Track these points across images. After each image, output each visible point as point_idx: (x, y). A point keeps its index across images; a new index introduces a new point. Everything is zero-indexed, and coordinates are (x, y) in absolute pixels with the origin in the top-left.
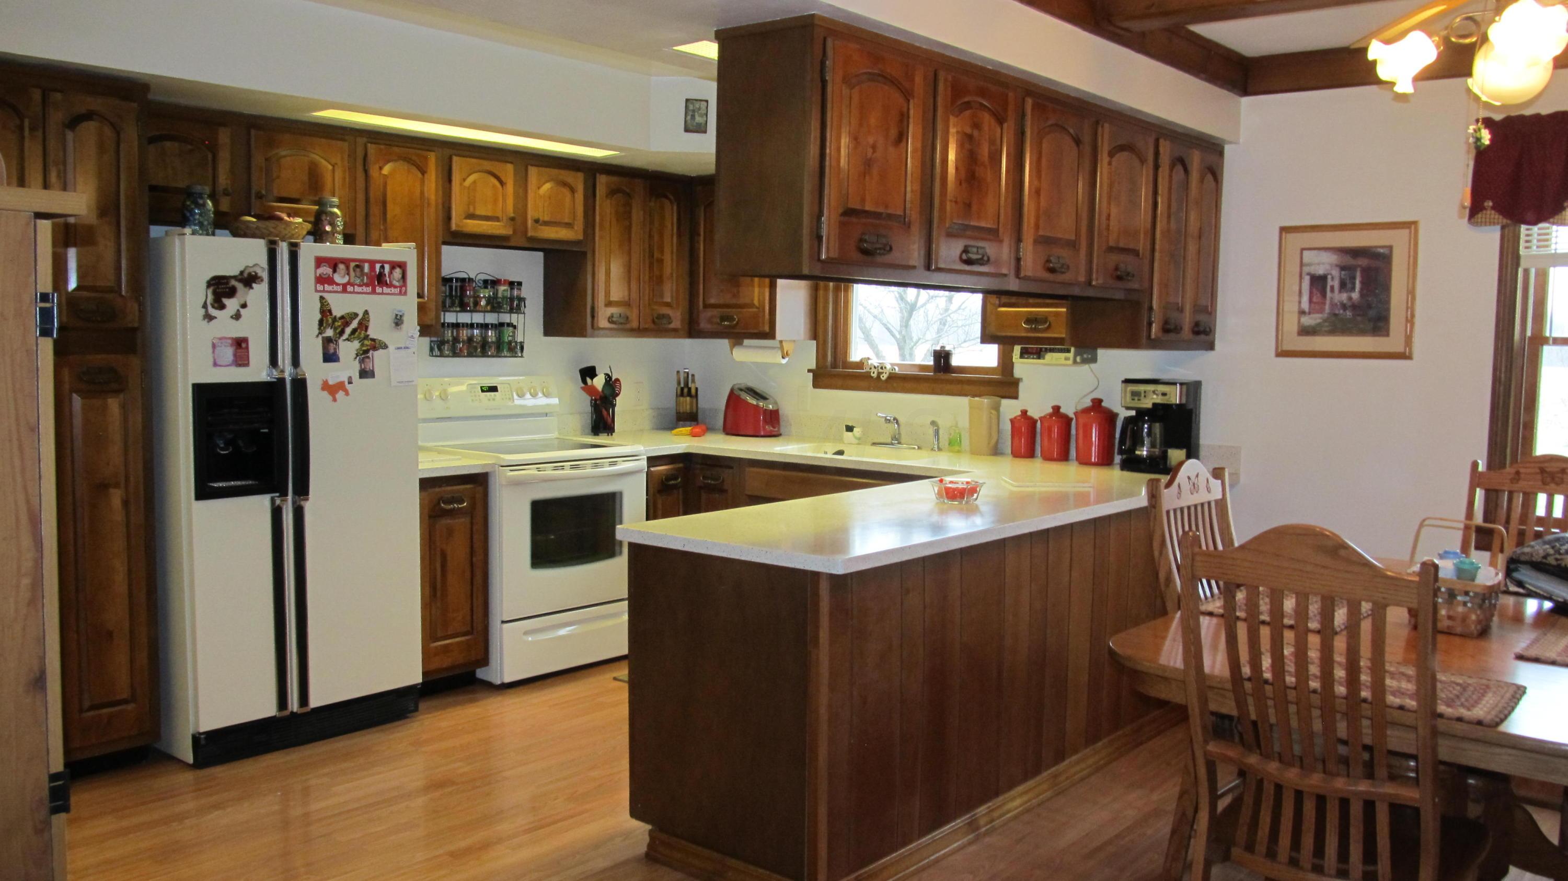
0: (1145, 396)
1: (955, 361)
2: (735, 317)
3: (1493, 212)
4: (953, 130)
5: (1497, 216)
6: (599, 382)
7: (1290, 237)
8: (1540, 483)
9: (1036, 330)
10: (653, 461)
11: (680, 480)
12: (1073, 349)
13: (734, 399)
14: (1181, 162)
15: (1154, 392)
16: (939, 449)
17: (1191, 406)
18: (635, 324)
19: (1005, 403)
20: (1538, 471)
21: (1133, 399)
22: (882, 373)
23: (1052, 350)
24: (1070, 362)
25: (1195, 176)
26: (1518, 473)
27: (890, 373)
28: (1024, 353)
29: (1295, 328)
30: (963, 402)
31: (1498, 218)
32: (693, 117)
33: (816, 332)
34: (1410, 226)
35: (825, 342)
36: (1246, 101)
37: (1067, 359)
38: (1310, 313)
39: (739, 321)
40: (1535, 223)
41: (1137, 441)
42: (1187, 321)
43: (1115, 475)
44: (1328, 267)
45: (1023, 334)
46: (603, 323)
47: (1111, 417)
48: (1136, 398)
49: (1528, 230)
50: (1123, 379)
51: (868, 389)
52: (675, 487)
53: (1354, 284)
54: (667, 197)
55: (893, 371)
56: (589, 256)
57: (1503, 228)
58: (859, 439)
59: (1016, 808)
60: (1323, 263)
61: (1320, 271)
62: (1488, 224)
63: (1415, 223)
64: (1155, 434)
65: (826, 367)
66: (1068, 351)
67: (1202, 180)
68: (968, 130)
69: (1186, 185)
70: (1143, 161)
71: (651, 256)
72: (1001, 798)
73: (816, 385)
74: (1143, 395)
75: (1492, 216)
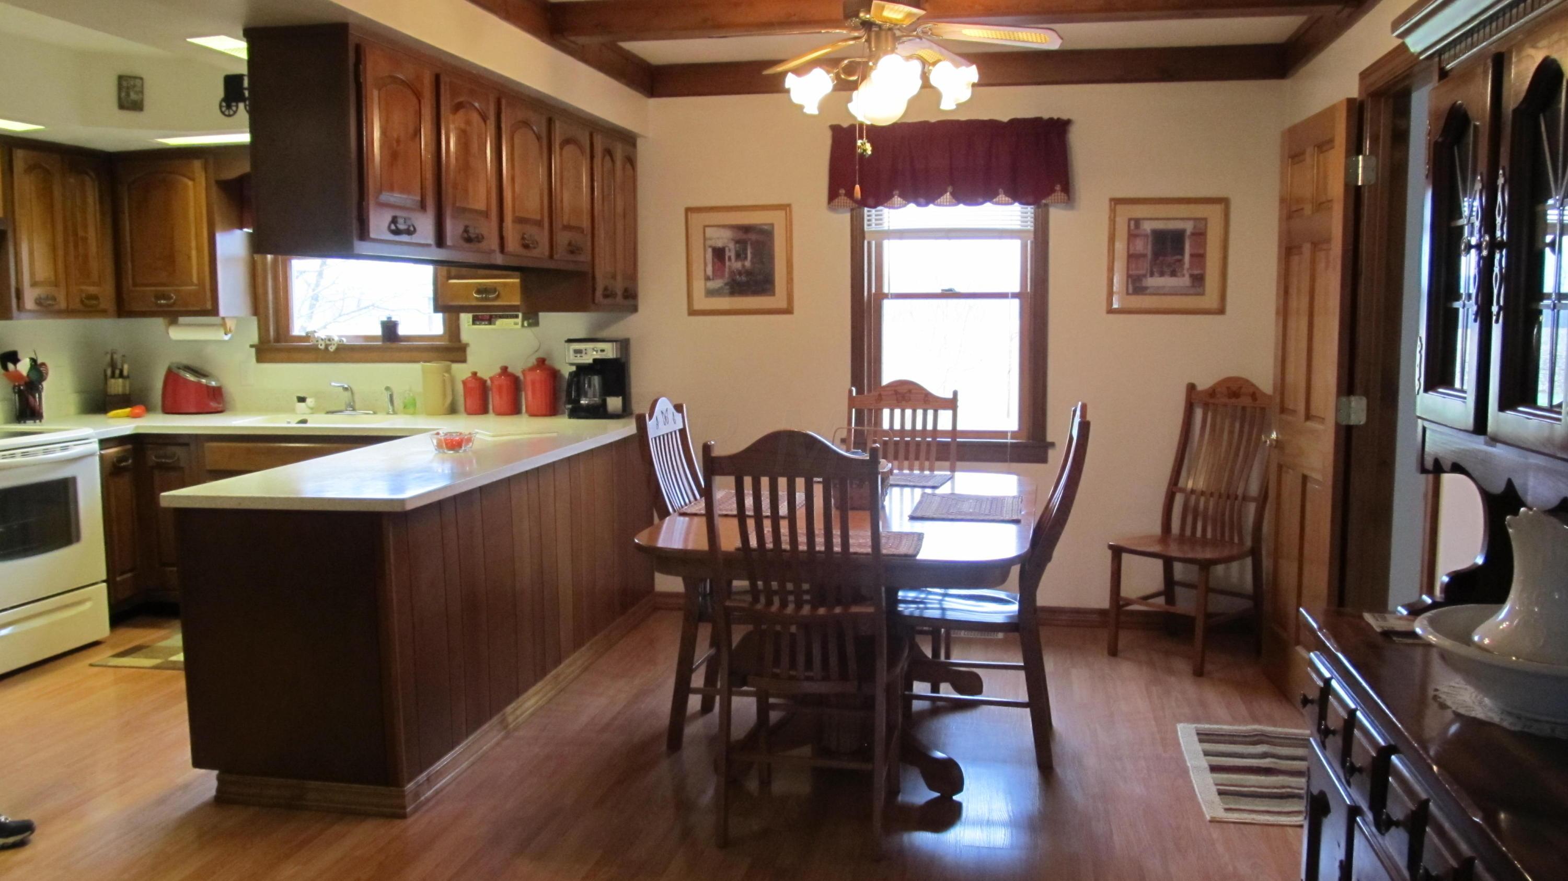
0: (586, 353)
1: (402, 331)
2: (172, 295)
3: (846, 198)
4: (452, 126)
5: (848, 201)
6: (24, 367)
7: (694, 217)
8: (895, 402)
9: (487, 299)
10: (105, 443)
11: (130, 461)
12: (520, 315)
13: (172, 378)
14: (609, 152)
15: (593, 349)
16: (395, 413)
17: (623, 360)
18: (63, 305)
19: (455, 366)
20: (893, 392)
21: (576, 357)
22: (331, 345)
23: (501, 317)
24: (519, 326)
25: (619, 164)
26: (880, 395)
27: (338, 345)
28: (476, 320)
29: (703, 293)
30: (417, 367)
31: (849, 203)
32: (128, 95)
33: (257, 306)
34: (786, 208)
35: (267, 317)
36: (653, 102)
37: (516, 324)
38: (713, 279)
39: (175, 300)
40: (874, 207)
41: (580, 393)
42: (619, 289)
43: (563, 424)
44: (726, 241)
45: (474, 303)
46: (29, 303)
47: (554, 374)
48: (579, 355)
49: (868, 211)
50: (566, 339)
51: (316, 361)
52: (125, 469)
53: (746, 254)
54: (87, 173)
55: (341, 343)
56: (10, 235)
57: (852, 210)
58: (312, 409)
59: (532, 706)
60: (722, 238)
61: (720, 244)
62: (842, 207)
63: (789, 205)
64: (595, 386)
65: (269, 341)
66: (517, 317)
67: (624, 168)
68: (463, 126)
69: (613, 171)
70: (583, 153)
71: (76, 234)
72: (520, 699)
73: (260, 359)
74: (584, 352)
75: (845, 201)
